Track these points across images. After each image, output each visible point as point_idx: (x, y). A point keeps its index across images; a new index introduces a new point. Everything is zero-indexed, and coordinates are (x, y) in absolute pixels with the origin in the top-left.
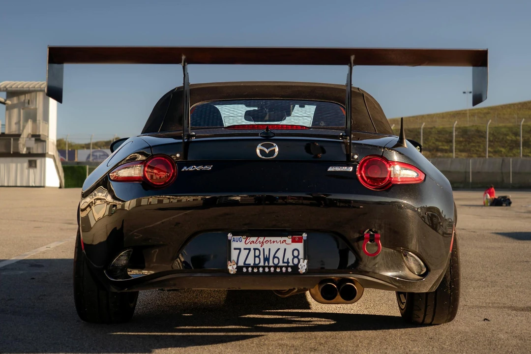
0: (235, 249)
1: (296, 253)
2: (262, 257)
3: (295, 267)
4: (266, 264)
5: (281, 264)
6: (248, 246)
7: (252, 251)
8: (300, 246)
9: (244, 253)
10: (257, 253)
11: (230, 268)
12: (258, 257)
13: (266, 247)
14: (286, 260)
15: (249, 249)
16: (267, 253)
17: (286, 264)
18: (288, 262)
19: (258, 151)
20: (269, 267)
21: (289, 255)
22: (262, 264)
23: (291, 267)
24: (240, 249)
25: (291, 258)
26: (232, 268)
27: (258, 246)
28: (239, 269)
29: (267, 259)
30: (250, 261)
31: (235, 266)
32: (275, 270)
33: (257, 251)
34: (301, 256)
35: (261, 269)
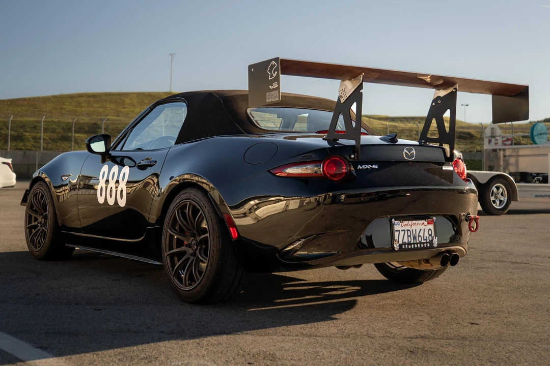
0: (396, 231)
1: (430, 232)
2: (412, 236)
3: (431, 242)
4: (415, 242)
5: (423, 241)
6: (403, 228)
7: (406, 232)
8: (431, 227)
9: (402, 233)
10: (409, 234)
11: (395, 246)
12: (410, 236)
13: (414, 228)
14: (425, 238)
15: (404, 231)
16: (414, 233)
17: (425, 241)
18: (426, 240)
19: (404, 154)
20: (417, 244)
21: (426, 235)
22: (412, 242)
23: (429, 243)
24: (399, 231)
25: (428, 236)
26: (396, 246)
27: (409, 228)
28: (400, 246)
29: (415, 238)
30: (406, 240)
31: (398, 245)
32: (420, 246)
33: (409, 232)
34: (433, 235)
35: (413, 246)
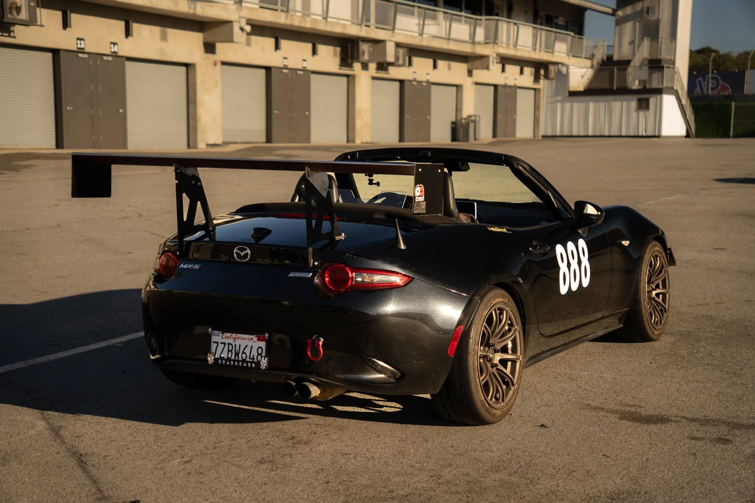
0: (214, 342)
1: (260, 351)
2: (233, 351)
3: (258, 363)
4: (237, 358)
5: (248, 359)
6: (224, 341)
7: (227, 346)
8: (263, 344)
9: (221, 346)
10: (230, 349)
11: (209, 359)
12: (231, 351)
13: (238, 342)
14: (252, 357)
15: (225, 344)
16: (237, 348)
17: (251, 360)
18: (253, 359)
19: (235, 255)
20: (238, 361)
21: (254, 353)
22: (233, 358)
23: (255, 363)
24: (217, 343)
25: (256, 355)
26: (210, 359)
27: (231, 341)
28: (216, 360)
29: (237, 354)
30: (224, 355)
31: (213, 358)
32: (243, 364)
33: (230, 346)
34: (264, 354)
35: (232, 362)
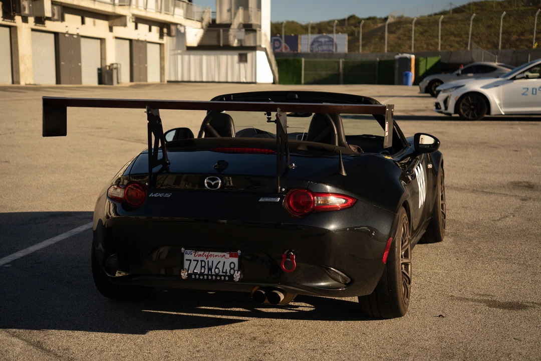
0: (187, 260)
1: (232, 266)
2: (206, 267)
3: (231, 277)
4: (210, 273)
5: (221, 273)
6: (197, 258)
7: (200, 262)
8: (235, 260)
9: (194, 264)
10: (203, 265)
11: (182, 274)
12: (204, 267)
13: (210, 259)
14: (224, 271)
15: (198, 261)
16: (210, 264)
17: (224, 274)
18: (226, 273)
20: (212, 275)
21: (227, 267)
22: (206, 272)
23: (228, 276)
24: (190, 260)
25: (229, 269)
26: (184, 275)
27: (204, 258)
28: (189, 275)
29: (210, 269)
30: (197, 271)
31: (186, 273)
32: (216, 278)
33: (203, 263)
34: (236, 268)
35: (205, 277)
